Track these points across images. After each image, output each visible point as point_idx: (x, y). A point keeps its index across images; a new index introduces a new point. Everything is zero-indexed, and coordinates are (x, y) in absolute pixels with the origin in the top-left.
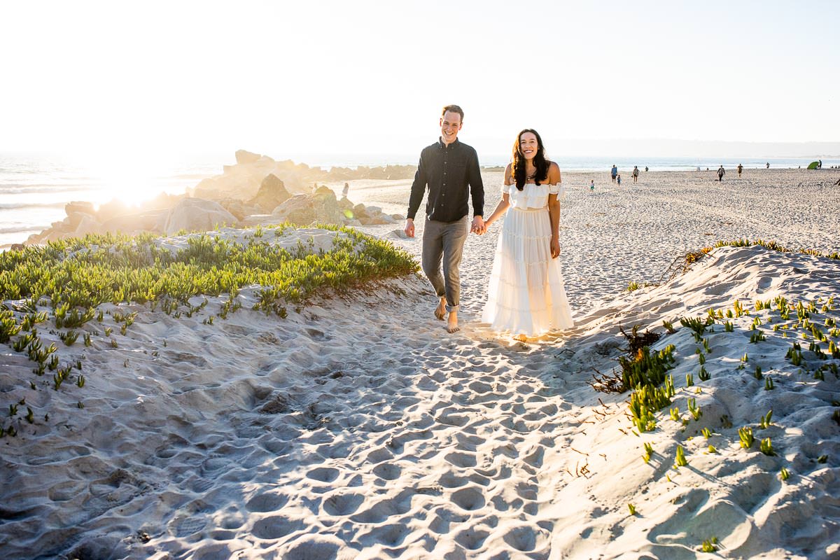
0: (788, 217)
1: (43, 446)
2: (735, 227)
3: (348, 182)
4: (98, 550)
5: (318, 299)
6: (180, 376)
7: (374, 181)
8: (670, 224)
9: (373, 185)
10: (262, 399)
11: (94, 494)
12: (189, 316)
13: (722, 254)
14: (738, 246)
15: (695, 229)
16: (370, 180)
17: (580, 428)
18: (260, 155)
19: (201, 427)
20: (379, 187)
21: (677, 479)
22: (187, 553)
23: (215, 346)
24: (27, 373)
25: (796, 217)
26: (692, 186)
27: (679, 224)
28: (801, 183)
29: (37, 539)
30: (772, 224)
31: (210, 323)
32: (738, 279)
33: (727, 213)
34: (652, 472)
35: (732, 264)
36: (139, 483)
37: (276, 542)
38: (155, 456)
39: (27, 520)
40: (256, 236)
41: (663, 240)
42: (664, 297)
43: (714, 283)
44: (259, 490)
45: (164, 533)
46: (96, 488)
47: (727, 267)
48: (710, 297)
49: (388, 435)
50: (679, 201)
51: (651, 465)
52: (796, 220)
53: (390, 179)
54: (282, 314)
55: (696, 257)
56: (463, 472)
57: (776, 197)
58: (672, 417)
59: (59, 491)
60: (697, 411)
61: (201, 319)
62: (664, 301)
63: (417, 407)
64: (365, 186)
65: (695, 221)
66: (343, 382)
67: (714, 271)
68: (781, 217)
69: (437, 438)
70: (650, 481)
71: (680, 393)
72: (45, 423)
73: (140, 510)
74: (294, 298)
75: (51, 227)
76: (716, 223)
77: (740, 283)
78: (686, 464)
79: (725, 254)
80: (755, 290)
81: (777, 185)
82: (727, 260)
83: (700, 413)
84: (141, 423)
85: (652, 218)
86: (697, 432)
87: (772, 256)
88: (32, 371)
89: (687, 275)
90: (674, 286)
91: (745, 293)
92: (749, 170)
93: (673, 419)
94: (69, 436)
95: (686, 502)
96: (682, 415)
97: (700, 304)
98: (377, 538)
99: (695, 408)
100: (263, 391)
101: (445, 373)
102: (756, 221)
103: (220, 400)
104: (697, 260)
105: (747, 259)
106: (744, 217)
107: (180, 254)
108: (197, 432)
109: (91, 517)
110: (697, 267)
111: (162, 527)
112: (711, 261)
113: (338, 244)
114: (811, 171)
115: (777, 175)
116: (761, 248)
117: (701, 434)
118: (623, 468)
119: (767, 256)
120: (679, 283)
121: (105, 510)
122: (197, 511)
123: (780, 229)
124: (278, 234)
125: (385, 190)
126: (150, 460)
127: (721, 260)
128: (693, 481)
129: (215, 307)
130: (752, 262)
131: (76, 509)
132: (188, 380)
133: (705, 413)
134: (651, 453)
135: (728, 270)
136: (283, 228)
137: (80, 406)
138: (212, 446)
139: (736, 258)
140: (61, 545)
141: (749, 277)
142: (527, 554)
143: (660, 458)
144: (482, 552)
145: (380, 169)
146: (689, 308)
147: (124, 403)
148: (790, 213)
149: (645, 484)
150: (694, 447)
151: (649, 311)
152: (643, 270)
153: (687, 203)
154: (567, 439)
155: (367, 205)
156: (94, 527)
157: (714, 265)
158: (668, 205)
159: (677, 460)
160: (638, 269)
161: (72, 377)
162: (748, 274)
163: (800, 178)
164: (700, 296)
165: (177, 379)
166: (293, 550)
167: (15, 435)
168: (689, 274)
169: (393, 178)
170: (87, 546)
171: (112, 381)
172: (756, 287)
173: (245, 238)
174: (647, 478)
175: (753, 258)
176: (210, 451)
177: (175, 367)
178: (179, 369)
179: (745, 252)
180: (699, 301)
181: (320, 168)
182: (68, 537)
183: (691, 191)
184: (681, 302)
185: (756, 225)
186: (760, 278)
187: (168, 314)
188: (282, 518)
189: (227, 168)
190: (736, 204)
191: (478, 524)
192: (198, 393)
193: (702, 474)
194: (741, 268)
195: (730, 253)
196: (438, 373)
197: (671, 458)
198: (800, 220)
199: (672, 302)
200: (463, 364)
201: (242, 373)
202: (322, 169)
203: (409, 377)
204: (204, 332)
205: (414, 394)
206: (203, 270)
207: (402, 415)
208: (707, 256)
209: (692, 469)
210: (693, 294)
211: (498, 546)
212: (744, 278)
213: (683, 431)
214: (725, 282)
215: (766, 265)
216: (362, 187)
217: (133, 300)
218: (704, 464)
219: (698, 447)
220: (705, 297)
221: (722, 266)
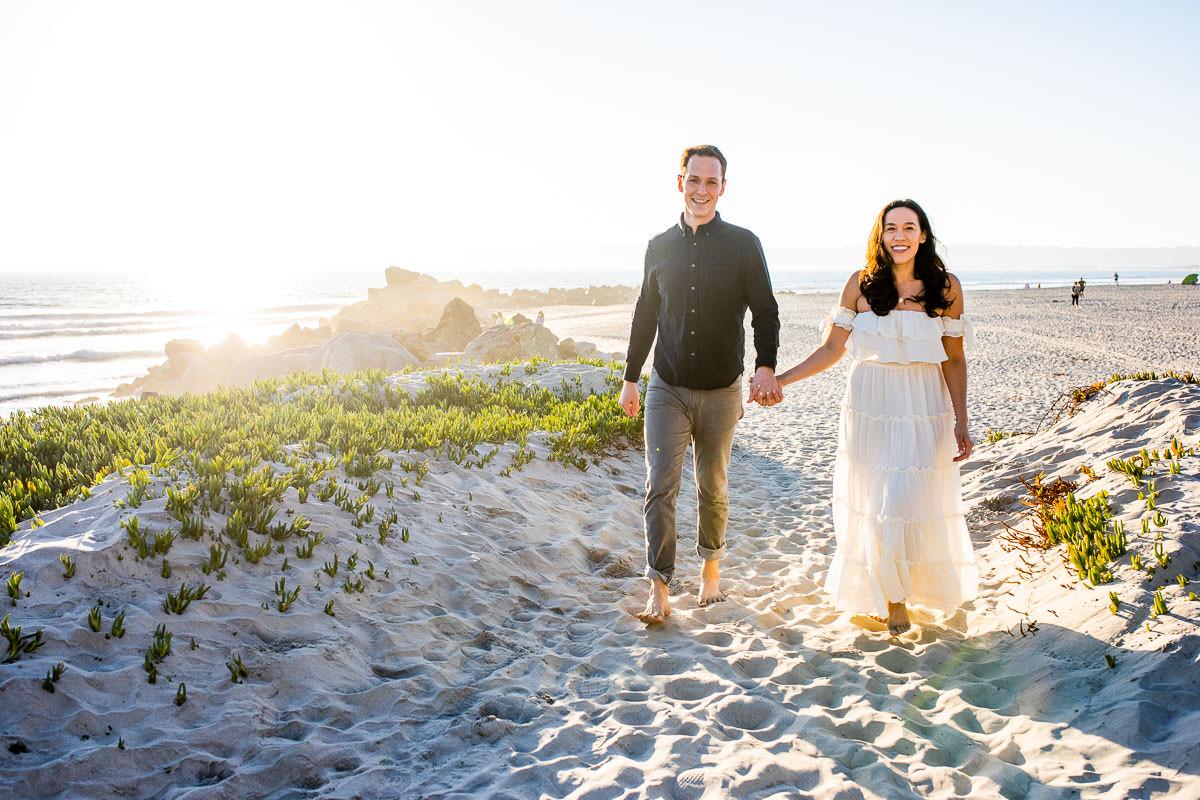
0: (1165, 350)
1: (394, 604)
2: (1093, 364)
3: (542, 309)
4: (505, 710)
5: (613, 451)
6: (501, 533)
7: (574, 307)
8: (1002, 361)
9: (573, 314)
10: (598, 562)
11: (468, 656)
12: (480, 466)
13: (1124, 390)
14: (1141, 380)
15: (1038, 368)
16: (568, 307)
17: (1001, 590)
18: (418, 274)
19: (549, 590)
20: (583, 316)
21: (1159, 628)
22: (605, 713)
23: (526, 501)
24: (344, 523)
25: (1176, 349)
26: (1022, 309)
27: (1014, 361)
28: (1175, 304)
29: (434, 696)
30: (1144, 359)
31: (508, 475)
32: (1153, 419)
33: (1079, 346)
34: (1124, 624)
35: (1140, 402)
36: (512, 646)
37: (699, 704)
38: (511, 619)
39: (415, 678)
40: (502, 373)
41: (997, 384)
42: (1054, 444)
43: (1120, 426)
44: (650, 654)
45: (567, 695)
46: (468, 650)
47: (1133, 405)
48: (1122, 441)
49: (769, 600)
50: (1007, 330)
51: (1120, 616)
52: (1178, 355)
53: (595, 305)
54: (582, 466)
55: (1090, 394)
56: (879, 635)
57: (1144, 323)
58: (1134, 565)
59: (432, 651)
60: (1164, 558)
61: (495, 471)
62: (1055, 449)
63: (788, 570)
64: (562, 314)
65: (1036, 357)
66: (685, 545)
67: (1116, 411)
68: (1156, 350)
69: (828, 603)
70: (1123, 632)
71: (1134, 541)
72: (386, 579)
73: (526, 673)
74: (588, 448)
75: (148, 373)
76: (1066, 359)
77: (1158, 424)
78: (1166, 612)
79: (1127, 389)
80: (1181, 431)
81: (1142, 307)
82: (1133, 397)
83: (1168, 560)
84: (483, 583)
85: (975, 353)
86: (1167, 581)
87: (1192, 391)
88: (349, 523)
89: (1076, 417)
90: (1062, 431)
91: (1169, 435)
92: (1099, 286)
93: (1134, 569)
94: (416, 595)
95: (1179, 648)
96: (1145, 563)
97: (1110, 450)
98: (812, 700)
99: (1162, 555)
100: (600, 552)
101: (803, 534)
102: (1122, 355)
103: (557, 561)
104: (1088, 398)
105: (1160, 395)
106: (1104, 351)
107: (421, 396)
108: (544, 595)
109: (478, 679)
110: (1091, 407)
111: (560, 688)
112: (1109, 399)
113: (612, 383)
114: (1189, 286)
115: (1139, 294)
116: (1172, 382)
117: (1175, 582)
118: (1084, 621)
119: (1187, 391)
120: (1069, 428)
121: (491, 672)
122: (588, 676)
123: (1157, 366)
124: (529, 372)
125: (592, 320)
126: (508, 623)
127: (1123, 398)
128: (1180, 629)
129: (507, 457)
130: (1169, 398)
131: (456, 671)
132: (513, 538)
133: (1175, 560)
134: (1117, 603)
135: (1136, 409)
136: (535, 364)
137: (414, 562)
138: (568, 611)
139: (1146, 394)
140: (459, 704)
141: (1167, 417)
142: (995, 712)
143: (1131, 608)
144: (939, 712)
145: (580, 291)
146: (1096, 455)
147: (458, 561)
148: (1168, 345)
149: (1118, 637)
150: (1168, 596)
151: (1040, 460)
152: (985, 420)
153: (1019, 333)
154: (990, 602)
155: (577, 340)
156: (487, 687)
157: (1115, 403)
158: (993, 336)
159: (1153, 610)
160: (978, 420)
161: (392, 531)
162: (1166, 412)
163: (1173, 297)
164: (1107, 441)
165: (500, 537)
166: (723, 709)
167: (362, 591)
168: (1079, 416)
169: (600, 303)
170: (491, 705)
171: (434, 537)
172: (1183, 428)
173: (490, 376)
174: (1118, 630)
175: (1169, 393)
176: (568, 616)
177: (494, 523)
178: (499, 525)
179: (1155, 388)
180: (1108, 446)
181: (498, 290)
182: (463, 696)
183: (1022, 317)
184: (1082, 448)
185: (1122, 361)
186: (1185, 417)
187: (458, 463)
188: (692, 681)
189: (372, 292)
190: (1090, 334)
191: (922, 685)
192: (530, 552)
193: (1190, 621)
194: (1155, 406)
195: (1134, 389)
196: (793, 535)
197: (1145, 607)
198: (1183, 354)
199: (1067, 450)
200: (821, 525)
201: (568, 532)
202: (501, 292)
203: (761, 539)
204: (505, 485)
205: (777, 557)
206: (473, 413)
207: (773, 580)
208: (1102, 393)
209: (1176, 616)
210: (1096, 439)
211: (955, 705)
212: (1161, 418)
213: (1150, 580)
214: (1137, 423)
215: (1188, 402)
216: (559, 315)
217: (413, 447)
218: (1191, 611)
219: (1174, 596)
220: (1114, 442)
221: (1127, 404)
